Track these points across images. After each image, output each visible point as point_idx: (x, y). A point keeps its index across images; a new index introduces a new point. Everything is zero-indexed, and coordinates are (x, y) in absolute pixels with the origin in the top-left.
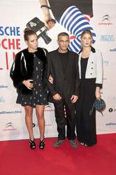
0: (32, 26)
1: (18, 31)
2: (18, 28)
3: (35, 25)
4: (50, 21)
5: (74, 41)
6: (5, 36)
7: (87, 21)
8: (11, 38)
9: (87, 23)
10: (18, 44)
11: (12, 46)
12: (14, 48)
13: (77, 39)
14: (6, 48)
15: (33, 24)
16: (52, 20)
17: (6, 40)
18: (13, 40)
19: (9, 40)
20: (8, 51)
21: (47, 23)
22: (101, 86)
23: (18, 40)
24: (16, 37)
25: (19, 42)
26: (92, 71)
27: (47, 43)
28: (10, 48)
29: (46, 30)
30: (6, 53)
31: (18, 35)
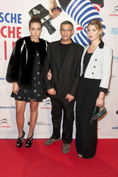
0: (35, 14)
1: (19, 19)
2: (19, 15)
3: (39, 12)
4: (55, 9)
5: (81, 32)
6: (5, 23)
8: (12, 25)
9: (97, 14)
10: (19, 33)
11: (12, 34)
12: (14, 37)
13: (85, 30)
14: (6, 37)
15: (36, 12)
16: (58, 8)
17: (5, 27)
18: (14, 28)
19: (9, 28)
20: (7, 39)
21: (52, 11)
22: (106, 91)
23: (19, 28)
24: (17, 25)
25: (20, 30)
26: (94, 70)
27: (51, 34)
28: (9, 37)
29: (50, 19)
30: (5, 42)
31: (19, 22)
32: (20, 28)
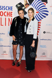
1: (12, 8)
2: (12, 7)
5: (38, 14)
7: (44, 5)
10: (11, 14)
11: (8, 15)
12: (9, 16)
14: (6, 16)
18: (9, 12)
19: (7, 12)
21: (26, 5)
29: (25, 8)
30: (6, 18)
31: (12, 10)
32: (12, 12)
